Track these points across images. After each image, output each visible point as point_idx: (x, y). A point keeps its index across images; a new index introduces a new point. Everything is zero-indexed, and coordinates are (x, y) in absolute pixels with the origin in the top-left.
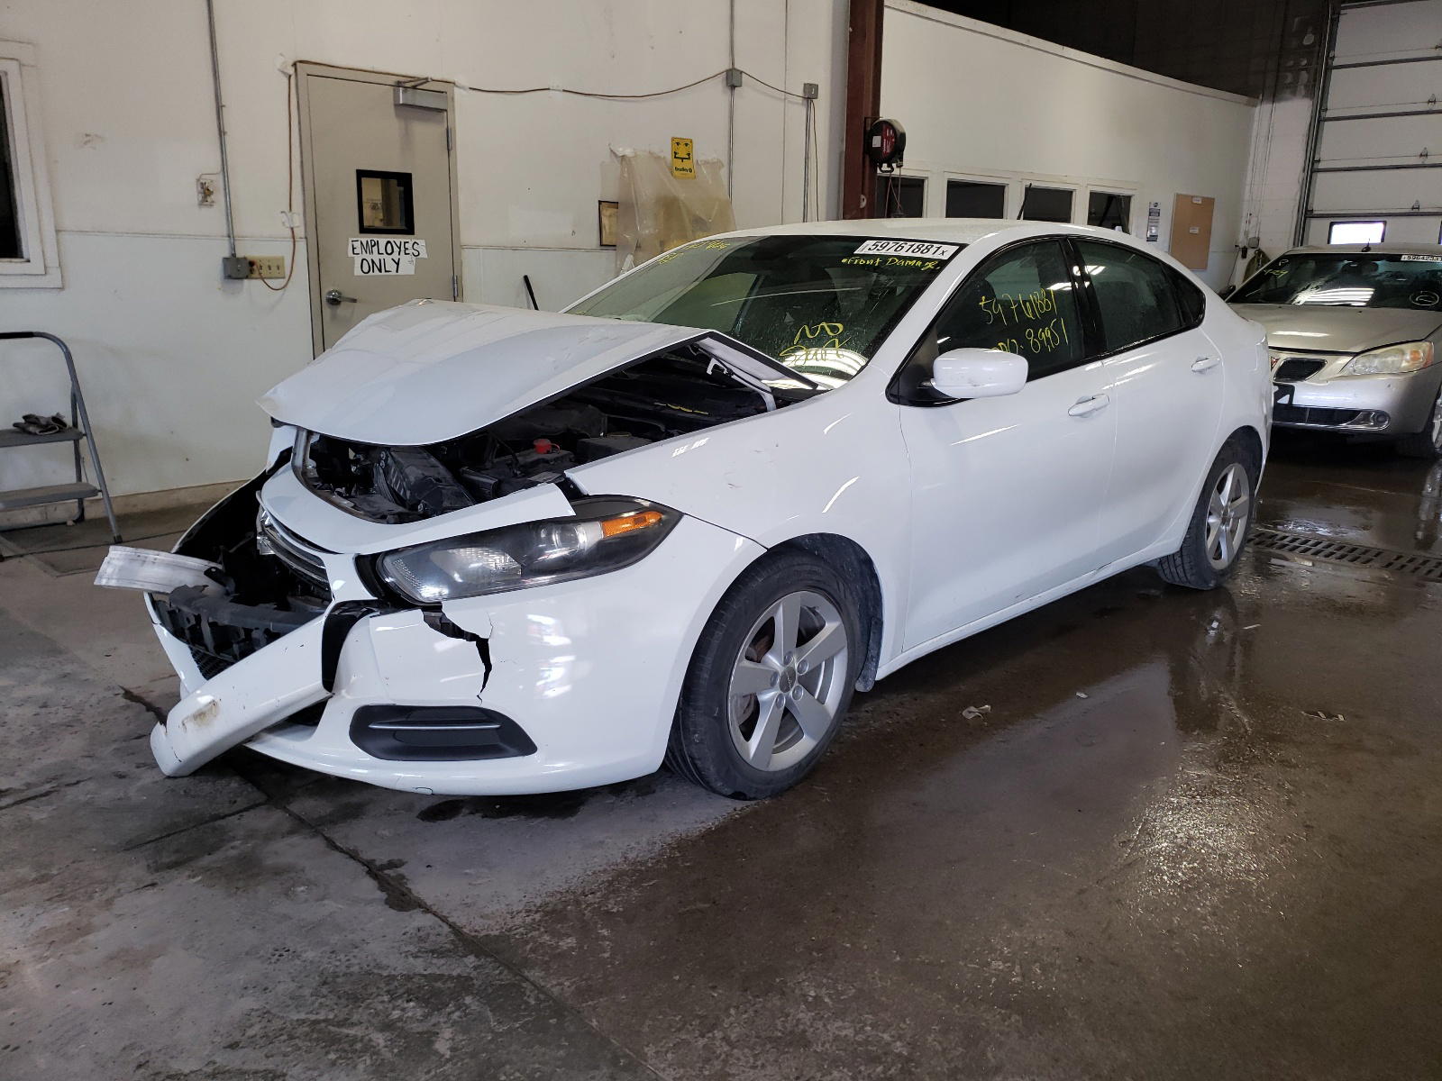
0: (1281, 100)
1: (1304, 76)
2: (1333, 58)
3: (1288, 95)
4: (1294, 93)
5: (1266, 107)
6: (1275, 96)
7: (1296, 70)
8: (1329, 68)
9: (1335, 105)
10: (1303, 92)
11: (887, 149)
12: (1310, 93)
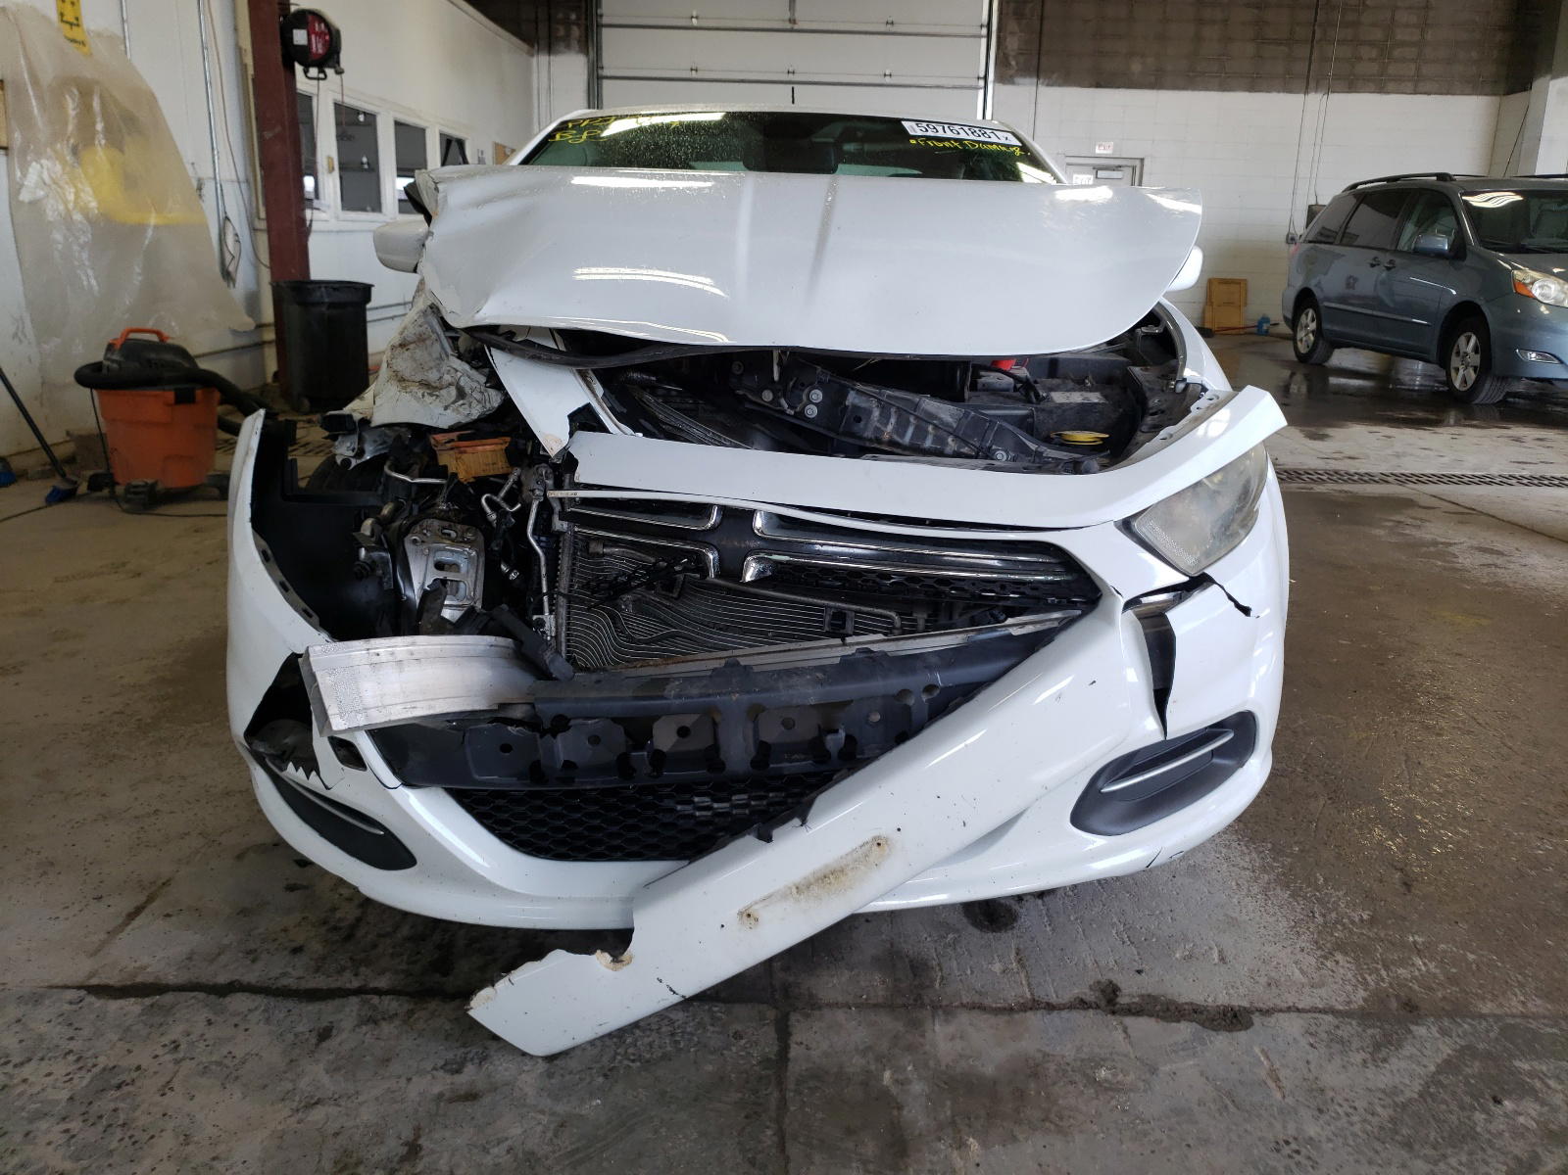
0: (557, 53)
1: (576, 31)
2: (601, 16)
3: (562, 48)
4: (568, 47)
5: (543, 59)
6: (550, 49)
7: (567, 24)
8: (600, 26)
9: (611, 63)
10: (577, 49)
11: (318, 48)
12: (584, 48)
